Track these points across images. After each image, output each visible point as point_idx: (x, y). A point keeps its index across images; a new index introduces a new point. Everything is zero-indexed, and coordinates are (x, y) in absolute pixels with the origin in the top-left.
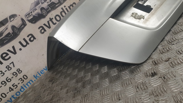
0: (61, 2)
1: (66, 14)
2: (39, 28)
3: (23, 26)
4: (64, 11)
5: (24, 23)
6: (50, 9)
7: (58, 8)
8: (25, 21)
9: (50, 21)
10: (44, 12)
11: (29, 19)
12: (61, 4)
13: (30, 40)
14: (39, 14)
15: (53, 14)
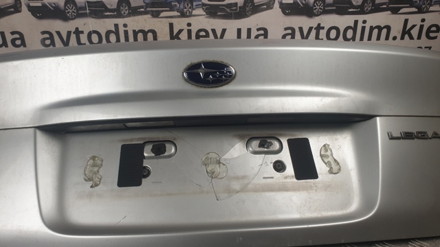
0: (123, 12)
1: (118, 40)
2: (43, 33)
3: (13, 9)
4: (117, 33)
5: (18, 6)
6: (88, 11)
7: (107, 20)
8: (20, 3)
9: (74, 33)
10: (71, 10)
11: (31, 4)
12: (119, 16)
13: (13, 41)
14: (57, 8)
15: (88, 24)
